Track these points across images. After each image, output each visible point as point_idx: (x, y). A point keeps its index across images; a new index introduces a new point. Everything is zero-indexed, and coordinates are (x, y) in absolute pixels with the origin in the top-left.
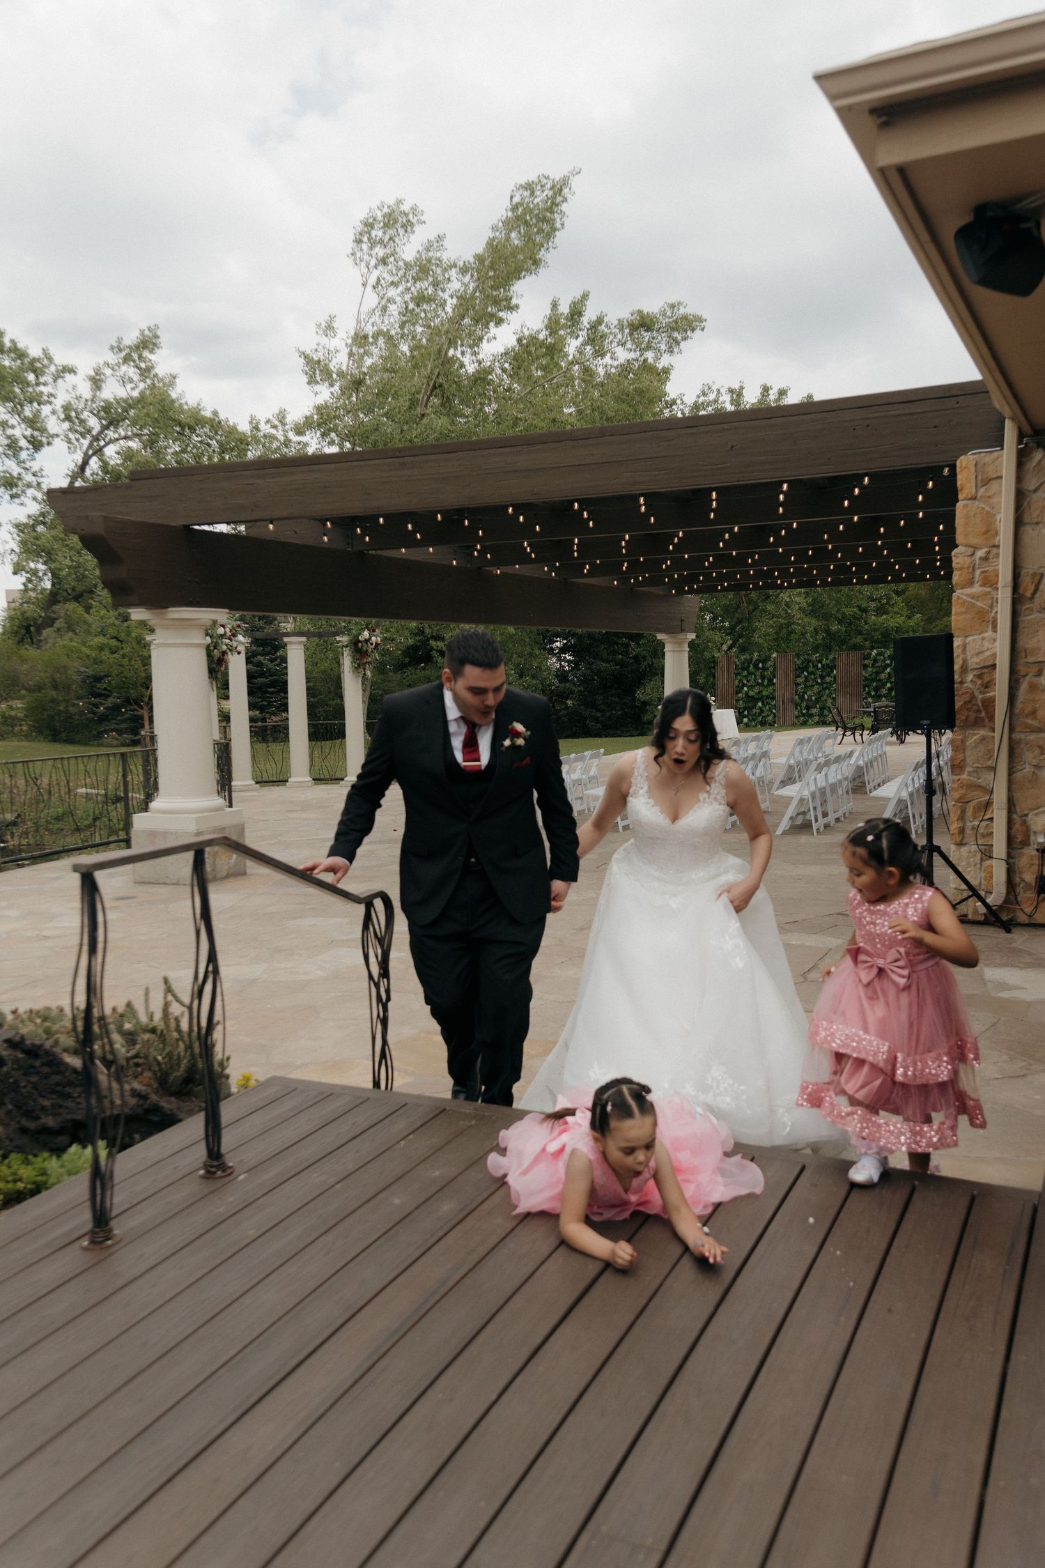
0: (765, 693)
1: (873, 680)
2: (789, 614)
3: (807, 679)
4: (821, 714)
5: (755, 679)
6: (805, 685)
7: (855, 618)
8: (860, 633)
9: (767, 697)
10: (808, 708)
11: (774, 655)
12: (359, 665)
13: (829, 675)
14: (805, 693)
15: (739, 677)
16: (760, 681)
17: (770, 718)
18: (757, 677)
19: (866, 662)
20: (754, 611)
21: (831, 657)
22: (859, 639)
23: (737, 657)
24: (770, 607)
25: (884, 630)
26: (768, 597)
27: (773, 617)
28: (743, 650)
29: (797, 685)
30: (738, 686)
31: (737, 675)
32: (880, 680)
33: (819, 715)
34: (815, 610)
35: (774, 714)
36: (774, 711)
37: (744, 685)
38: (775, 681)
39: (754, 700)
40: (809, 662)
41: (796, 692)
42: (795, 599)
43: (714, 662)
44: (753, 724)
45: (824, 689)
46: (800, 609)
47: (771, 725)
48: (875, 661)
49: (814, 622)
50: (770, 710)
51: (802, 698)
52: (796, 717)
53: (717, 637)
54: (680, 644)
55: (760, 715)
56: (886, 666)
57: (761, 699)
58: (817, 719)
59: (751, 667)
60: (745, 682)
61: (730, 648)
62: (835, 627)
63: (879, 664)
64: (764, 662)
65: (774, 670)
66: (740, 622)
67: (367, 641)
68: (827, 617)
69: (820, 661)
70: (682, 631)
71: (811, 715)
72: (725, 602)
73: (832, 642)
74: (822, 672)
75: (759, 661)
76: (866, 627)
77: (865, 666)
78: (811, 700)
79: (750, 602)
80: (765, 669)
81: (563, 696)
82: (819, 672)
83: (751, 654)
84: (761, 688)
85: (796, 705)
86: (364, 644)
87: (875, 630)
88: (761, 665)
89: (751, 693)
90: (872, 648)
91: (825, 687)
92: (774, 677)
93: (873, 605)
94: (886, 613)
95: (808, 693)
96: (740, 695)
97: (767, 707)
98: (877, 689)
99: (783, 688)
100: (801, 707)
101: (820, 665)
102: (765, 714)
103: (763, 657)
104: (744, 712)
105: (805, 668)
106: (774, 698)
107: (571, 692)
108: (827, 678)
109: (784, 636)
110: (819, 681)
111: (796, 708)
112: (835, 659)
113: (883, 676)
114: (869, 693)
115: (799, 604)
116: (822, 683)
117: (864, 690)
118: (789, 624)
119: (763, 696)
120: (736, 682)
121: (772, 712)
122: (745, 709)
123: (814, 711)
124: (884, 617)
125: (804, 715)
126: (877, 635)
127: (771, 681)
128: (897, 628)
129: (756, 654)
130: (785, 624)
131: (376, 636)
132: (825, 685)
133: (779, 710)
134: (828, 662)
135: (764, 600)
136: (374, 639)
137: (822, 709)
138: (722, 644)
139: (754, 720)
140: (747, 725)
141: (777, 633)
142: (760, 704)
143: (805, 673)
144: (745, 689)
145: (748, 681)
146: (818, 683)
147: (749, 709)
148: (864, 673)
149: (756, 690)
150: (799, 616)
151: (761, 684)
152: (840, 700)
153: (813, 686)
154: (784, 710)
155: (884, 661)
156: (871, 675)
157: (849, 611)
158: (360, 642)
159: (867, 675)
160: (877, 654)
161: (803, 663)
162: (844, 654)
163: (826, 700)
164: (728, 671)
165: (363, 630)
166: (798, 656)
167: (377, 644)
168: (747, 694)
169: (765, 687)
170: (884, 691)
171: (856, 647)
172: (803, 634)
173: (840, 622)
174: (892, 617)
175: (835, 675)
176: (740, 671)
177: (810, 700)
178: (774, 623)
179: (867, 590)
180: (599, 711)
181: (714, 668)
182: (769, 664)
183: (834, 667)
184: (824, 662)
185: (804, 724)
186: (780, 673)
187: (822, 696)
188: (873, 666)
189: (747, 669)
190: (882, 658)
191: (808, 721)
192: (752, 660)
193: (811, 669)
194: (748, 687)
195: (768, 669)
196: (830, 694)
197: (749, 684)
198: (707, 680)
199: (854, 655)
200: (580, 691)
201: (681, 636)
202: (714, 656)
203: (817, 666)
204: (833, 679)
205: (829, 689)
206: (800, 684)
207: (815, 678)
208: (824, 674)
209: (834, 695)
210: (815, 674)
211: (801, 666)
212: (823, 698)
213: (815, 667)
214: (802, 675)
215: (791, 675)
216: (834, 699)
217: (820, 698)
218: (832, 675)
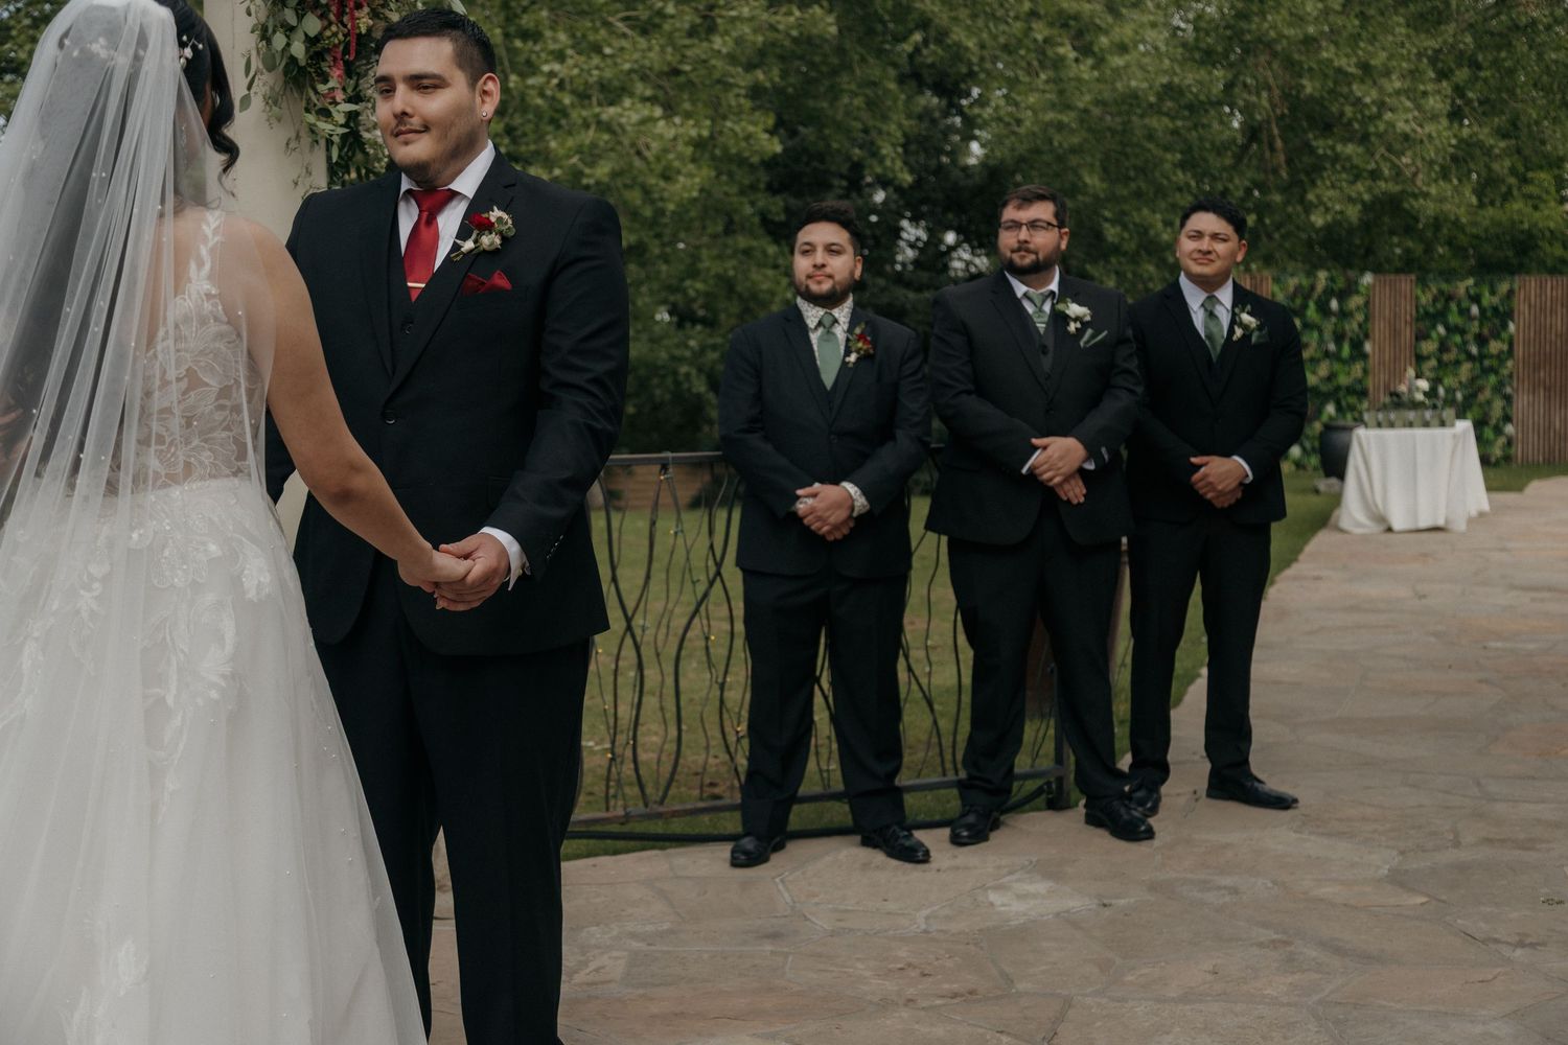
0: (1343, 380)
3: (1441, 341)
5: (1321, 341)
6: (1440, 361)
9: (1350, 390)
13: (1497, 337)
14: (1439, 381)
16: (1332, 347)
18: (1327, 337)
21: (1500, 288)
29: (1421, 359)
38: (1368, 347)
40: (1450, 299)
45: (1486, 371)
57: (1334, 395)
59: (1312, 311)
64: (1343, 295)
65: (1367, 319)
69: (1476, 299)
74: (1480, 326)
75: (1329, 292)
80: (1344, 314)
82: (1475, 327)
83: (1312, 273)
84: (1336, 366)
88: (1334, 304)
91: (1485, 365)
92: (1367, 336)
95: (1447, 381)
97: (1349, 418)
99: (1388, 364)
101: (1475, 310)
103: (1341, 283)
105: (1440, 316)
106: (1364, 394)
108: (1492, 343)
110: (1474, 350)
116: (1482, 357)
119: (1338, 388)
127: (1358, 353)
129: (1323, 275)
132: (1486, 362)
142: (1331, 409)
143: (1441, 329)
146: (1470, 357)
149: (1324, 370)
151: (1336, 357)
152: (1522, 402)
153: (1457, 363)
161: (1435, 300)
162: (1529, 282)
163: (1489, 402)
166: (1421, 282)
169: (1346, 362)
175: (1510, 337)
182: (1355, 301)
183: (1509, 315)
184: (1484, 302)
186: (1379, 328)
187: (1481, 389)
189: (1301, 313)
192: (1313, 288)
193: (1454, 318)
196: (1498, 388)
203: (1468, 310)
204: (1505, 347)
205: (1496, 373)
206: (1428, 358)
207: (1465, 343)
208: (1486, 331)
209: (1508, 390)
210: (1462, 332)
211: (1431, 310)
212: (1481, 398)
213: (1464, 312)
214: (1434, 335)
215: (1407, 334)
216: (1508, 399)
217: (1474, 395)
218: (1504, 335)
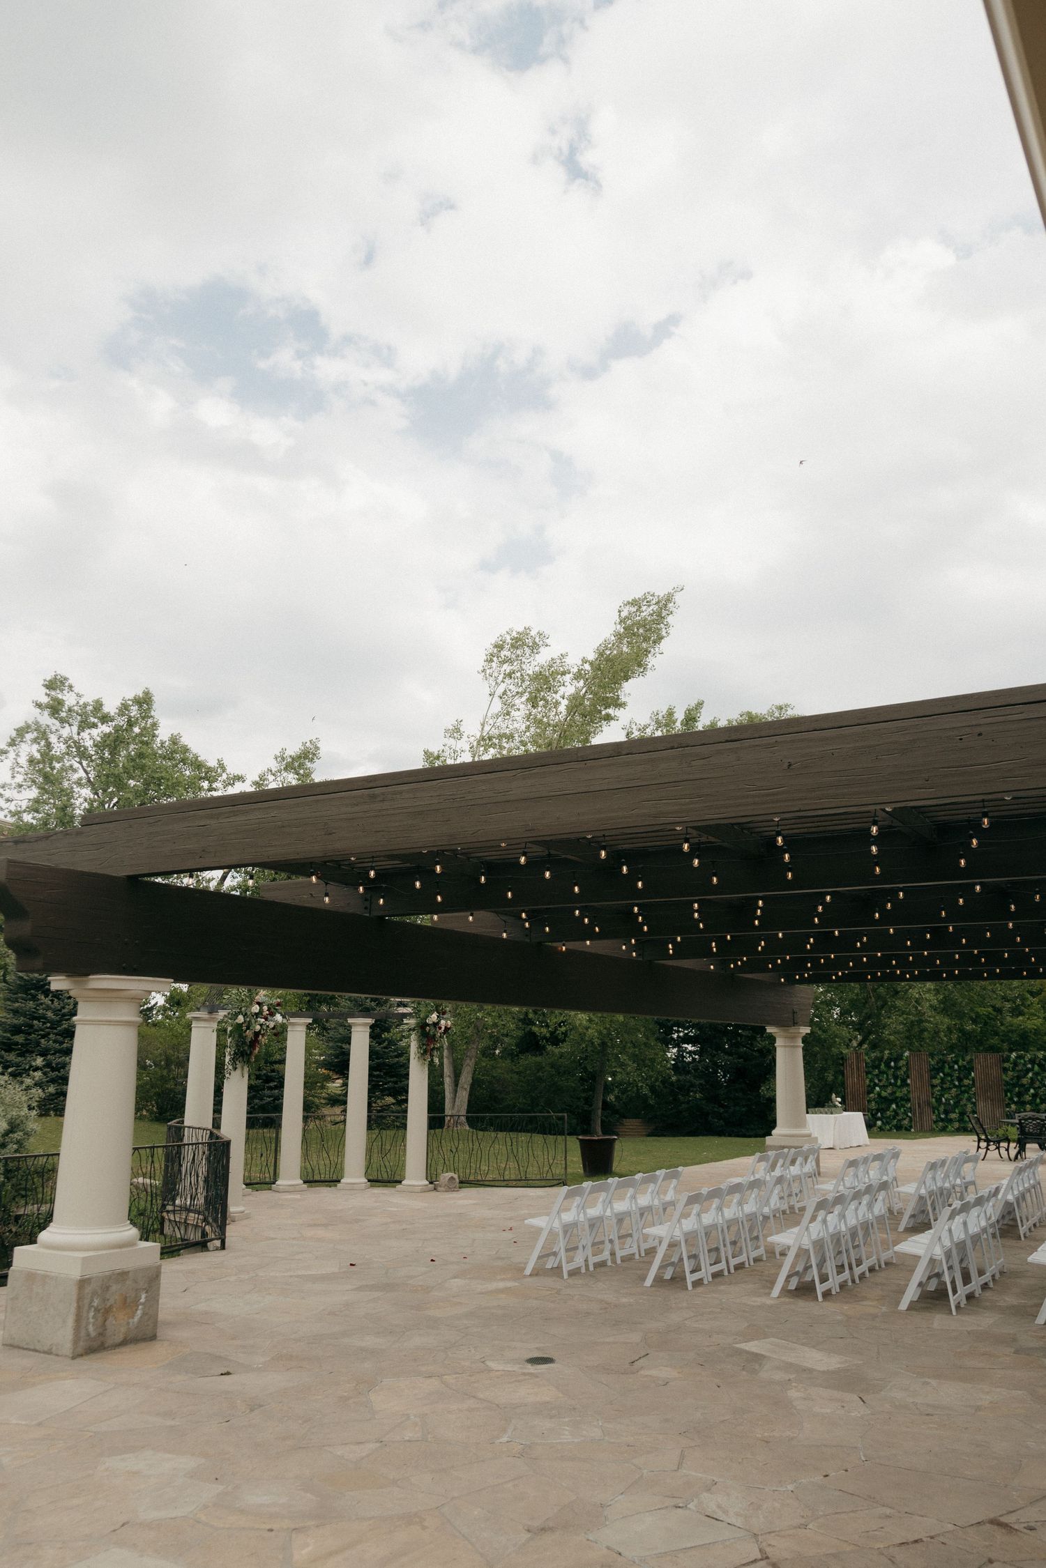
0: (898, 1094)
1: (1014, 1085)
2: (920, 1011)
3: (942, 1079)
4: (961, 1120)
5: (887, 1079)
6: (942, 1087)
7: (990, 1019)
8: (996, 1034)
9: (902, 1099)
10: (946, 1112)
11: (907, 1054)
12: (425, 1052)
13: (967, 1078)
14: (943, 1096)
15: (870, 1076)
16: (892, 1081)
17: (906, 1122)
18: (890, 1077)
19: (1006, 1065)
20: (882, 1007)
21: (968, 1058)
22: (995, 1041)
23: (867, 1054)
24: (899, 1003)
25: (1021, 1032)
26: (897, 992)
27: (903, 1014)
28: (874, 1046)
29: (933, 1086)
30: (869, 1086)
31: (867, 1073)
32: (1023, 1085)
33: (959, 1121)
34: (947, 1007)
35: (910, 1117)
36: (909, 1114)
37: (876, 1085)
38: (909, 1081)
39: (887, 1101)
40: (945, 1062)
41: (933, 1094)
42: (925, 994)
43: (842, 1058)
44: (888, 1127)
45: (963, 1092)
46: (931, 1006)
47: (908, 1129)
48: (1015, 1064)
49: (946, 1020)
50: (905, 1113)
51: (939, 1100)
52: (935, 1122)
53: (845, 1032)
54: (793, 1038)
55: (894, 1118)
56: (1028, 1071)
57: (895, 1100)
58: (956, 1125)
59: (883, 1066)
60: (877, 1081)
61: (860, 1044)
62: (969, 1027)
63: (1020, 1068)
64: (896, 1060)
65: (908, 1069)
66: (869, 1017)
67: (436, 1025)
68: (960, 1015)
69: (956, 1062)
70: (795, 1024)
71: (951, 1121)
72: (851, 996)
73: (967, 1042)
74: (959, 1074)
75: (890, 1060)
76: (1002, 1028)
77: (1005, 1070)
78: (950, 1104)
79: (879, 997)
80: (897, 1068)
81: (684, 1088)
82: (956, 1074)
83: (882, 1052)
84: (895, 1089)
85: (934, 1109)
86: (432, 1028)
87: (1012, 1031)
88: (892, 1064)
89: (884, 1094)
90: (1011, 1051)
91: (963, 1090)
92: (908, 1077)
93: (1008, 1005)
94: (1022, 1014)
95: (946, 1096)
96: (872, 1095)
97: (902, 1110)
98: (1019, 1095)
99: (917, 1088)
100: (938, 1110)
101: (956, 1067)
102: (900, 1118)
103: (895, 1055)
104: (877, 1113)
105: (941, 1069)
106: (908, 1100)
107: (693, 1085)
108: (965, 1081)
109: (915, 1033)
110: (957, 1083)
111: (934, 1113)
112: (971, 1060)
113: (1025, 1081)
114: (1011, 1099)
115: (930, 1001)
116: (960, 1086)
117: (1006, 1095)
118: (921, 1021)
119: (897, 1098)
120: (867, 1082)
121: (908, 1116)
122: (878, 1110)
123: (953, 1116)
124: (1021, 1018)
125: (942, 1120)
126: (1015, 1037)
127: (904, 1084)
128: (1035, 1030)
129: (887, 1052)
130: (917, 1021)
131: (446, 1019)
132: (963, 1088)
133: (914, 1114)
134: (965, 1063)
135: (893, 996)
136: (443, 1022)
137: (962, 1114)
138: (850, 1040)
139: (888, 1123)
140: (881, 1129)
141: (908, 1031)
142: (894, 1106)
143: (941, 1074)
144: (877, 1089)
145: (880, 1081)
146: (955, 1086)
147: (883, 1111)
148: (1004, 1077)
149: (889, 1090)
150: (930, 1014)
151: (895, 1085)
152: (981, 1105)
153: (950, 1089)
154: (920, 1114)
155: (1025, 1065)
156: (1012, 1079)
157: (982, 1011)
158: (428, 1025)
159: (1007, 1079)
160: (1016, 1057)
161: (938, 1063)
162: (981, 1056)
163: (965, 1105)
164: (858, 1069)
165: (431, 1012)
166: (932, 1055)
167: (447, 1029)
168: (879, 1094)
169: (899, 1087)
170: (1027, 1098)
171: (992, 1049)
172: (937, 1033)
173: (974, 1021)
174: (1028, 1019)
175: (973, 1078)
176: (871, 1069)
177: (947, 1103)
178: (905, 1019)
179: (1000, 987)
180: (722, 1106)
181: (843, 1065)
182: (901, 1063)
183: (972, 1069)
184: (960, 1064)
185: (943, 1131)
186: (913, 1073)
187: (961, 1099)
188: (1013, 1070)
189: (878, 1067)
190: (1022, 1061)
191: (947, 1127)
192: (883, 1058)
193: (947, 1070)
194: (880, 1087)
195: (900, 1068)
196: (969, 1099)
197: (881, 1084)
198: (836, 1078)
199: (991, 1058)
200: (701, 1084)
201: (792, 1030)
202: (842, 1053)
203: (953, 1067)
204: (971, 1082)
205: (968, 1093)
206: (936, 1086)
207: (952, 1080)
208: (962, 1076)
209: (974, 1100)
210: (951, 1076)
211: (936, 1067)
212: (962, 1103)
213: (951, 1068)
214: (938, 1077)
215: (926, 1076)
216: (974, 1104)
217: (959, 1102)
218: (970, 1077)
